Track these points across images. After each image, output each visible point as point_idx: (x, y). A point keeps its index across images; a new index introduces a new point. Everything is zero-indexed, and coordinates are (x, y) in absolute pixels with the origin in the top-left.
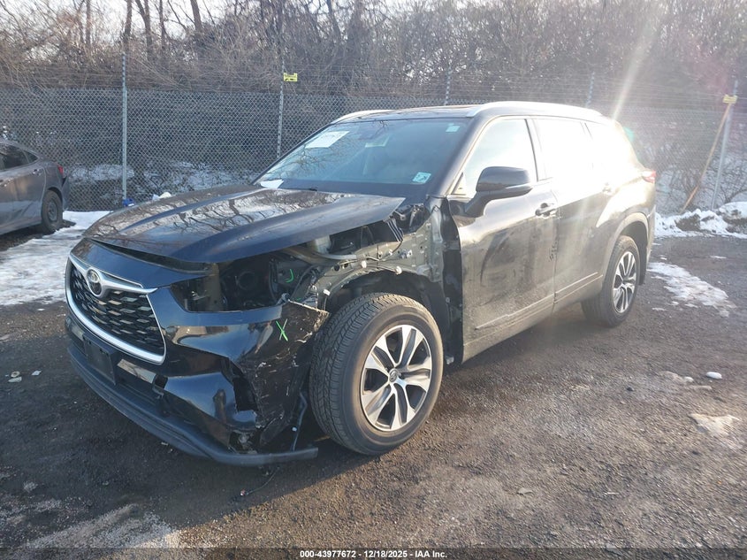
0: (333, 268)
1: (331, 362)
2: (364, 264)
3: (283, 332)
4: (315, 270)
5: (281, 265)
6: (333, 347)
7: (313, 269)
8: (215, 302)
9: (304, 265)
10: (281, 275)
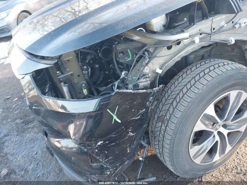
0: (166, 48)
1: (163, 127)
2: (197, 40)
3: (115, 117)
4: (148, 51)
5: (120, 47)
6: (166, 115)
7: (146, 50)
8: (79, 76)
9: (140, 45)
10: (121, 54)
